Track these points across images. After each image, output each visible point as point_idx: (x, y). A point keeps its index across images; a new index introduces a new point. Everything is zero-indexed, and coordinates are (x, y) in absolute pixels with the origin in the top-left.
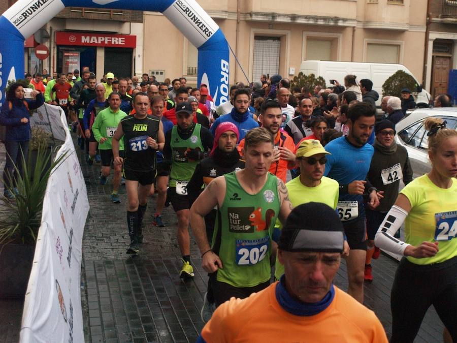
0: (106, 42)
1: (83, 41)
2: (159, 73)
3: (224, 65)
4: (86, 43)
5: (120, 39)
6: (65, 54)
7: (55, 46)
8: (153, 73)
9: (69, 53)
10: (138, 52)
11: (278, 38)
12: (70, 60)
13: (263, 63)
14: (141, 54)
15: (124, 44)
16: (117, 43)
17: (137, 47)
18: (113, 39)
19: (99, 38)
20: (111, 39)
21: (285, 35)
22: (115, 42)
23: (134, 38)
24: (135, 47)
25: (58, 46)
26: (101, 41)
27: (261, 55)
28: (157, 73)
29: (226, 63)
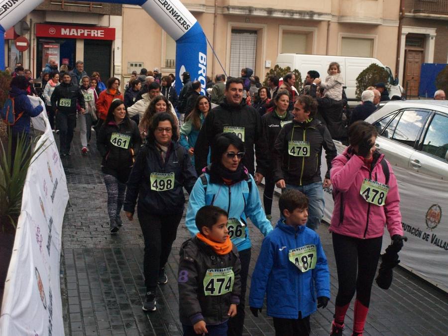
0: (86, 35)
1: (62, 34)
2: (138, 65)
4: (65, 35)
5: (99, 31)
6: (45, 46)
7: (35, 38)
8: (132, 65)
9: (48, 45)
10: (117, 44)
11: (255, 32)
12: (50, 52)
13: (240, 56)
14: (120, 47)
15: (103, 36)
16: (96, 35)
17: (116, 39)
18: (92, 31)
19: (79, 30)
20: (91, 32)
21: (261, 29)
22: (94, 35)
23: (114, 30)
24: (114, 39)
25: (38, 38)
26: (81, 34)
27: (238, 48)
28: (136, 65)
29: (204, 56)
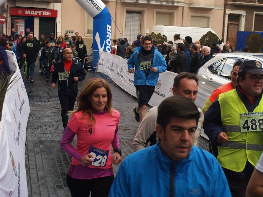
0: (40, 14)
1: (26, 14)
2: (71, 32)
3: (109, 28)
4: (28, 14)
5: (48, 12)
6: (16, 21)
7: (10, 16)
9: (18, 20)
10: (59, 20)
11: (140, 13)
12: (18, 24)
13: (131, 27)
14: (60, 21)
15: (50, 15)
16: (46, 15)
17: (58, 17)
18: (44, 12)
19: (36, 12)
21: (143, 11)
23: (57, 11)
25: (12, 16)
26: (37, 14)
27: (130, 22)
29: (110, 27)
